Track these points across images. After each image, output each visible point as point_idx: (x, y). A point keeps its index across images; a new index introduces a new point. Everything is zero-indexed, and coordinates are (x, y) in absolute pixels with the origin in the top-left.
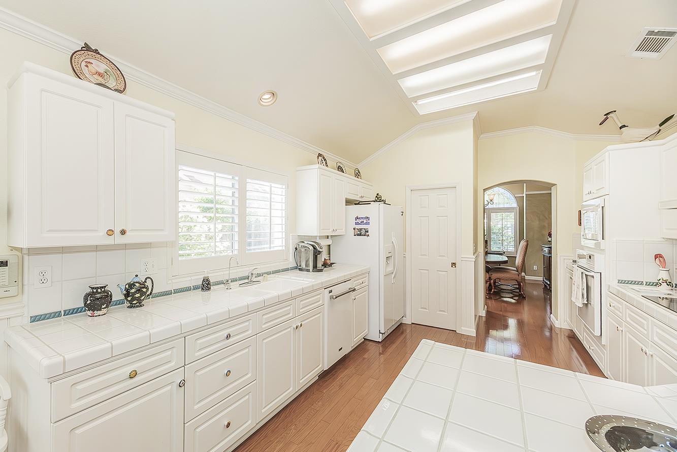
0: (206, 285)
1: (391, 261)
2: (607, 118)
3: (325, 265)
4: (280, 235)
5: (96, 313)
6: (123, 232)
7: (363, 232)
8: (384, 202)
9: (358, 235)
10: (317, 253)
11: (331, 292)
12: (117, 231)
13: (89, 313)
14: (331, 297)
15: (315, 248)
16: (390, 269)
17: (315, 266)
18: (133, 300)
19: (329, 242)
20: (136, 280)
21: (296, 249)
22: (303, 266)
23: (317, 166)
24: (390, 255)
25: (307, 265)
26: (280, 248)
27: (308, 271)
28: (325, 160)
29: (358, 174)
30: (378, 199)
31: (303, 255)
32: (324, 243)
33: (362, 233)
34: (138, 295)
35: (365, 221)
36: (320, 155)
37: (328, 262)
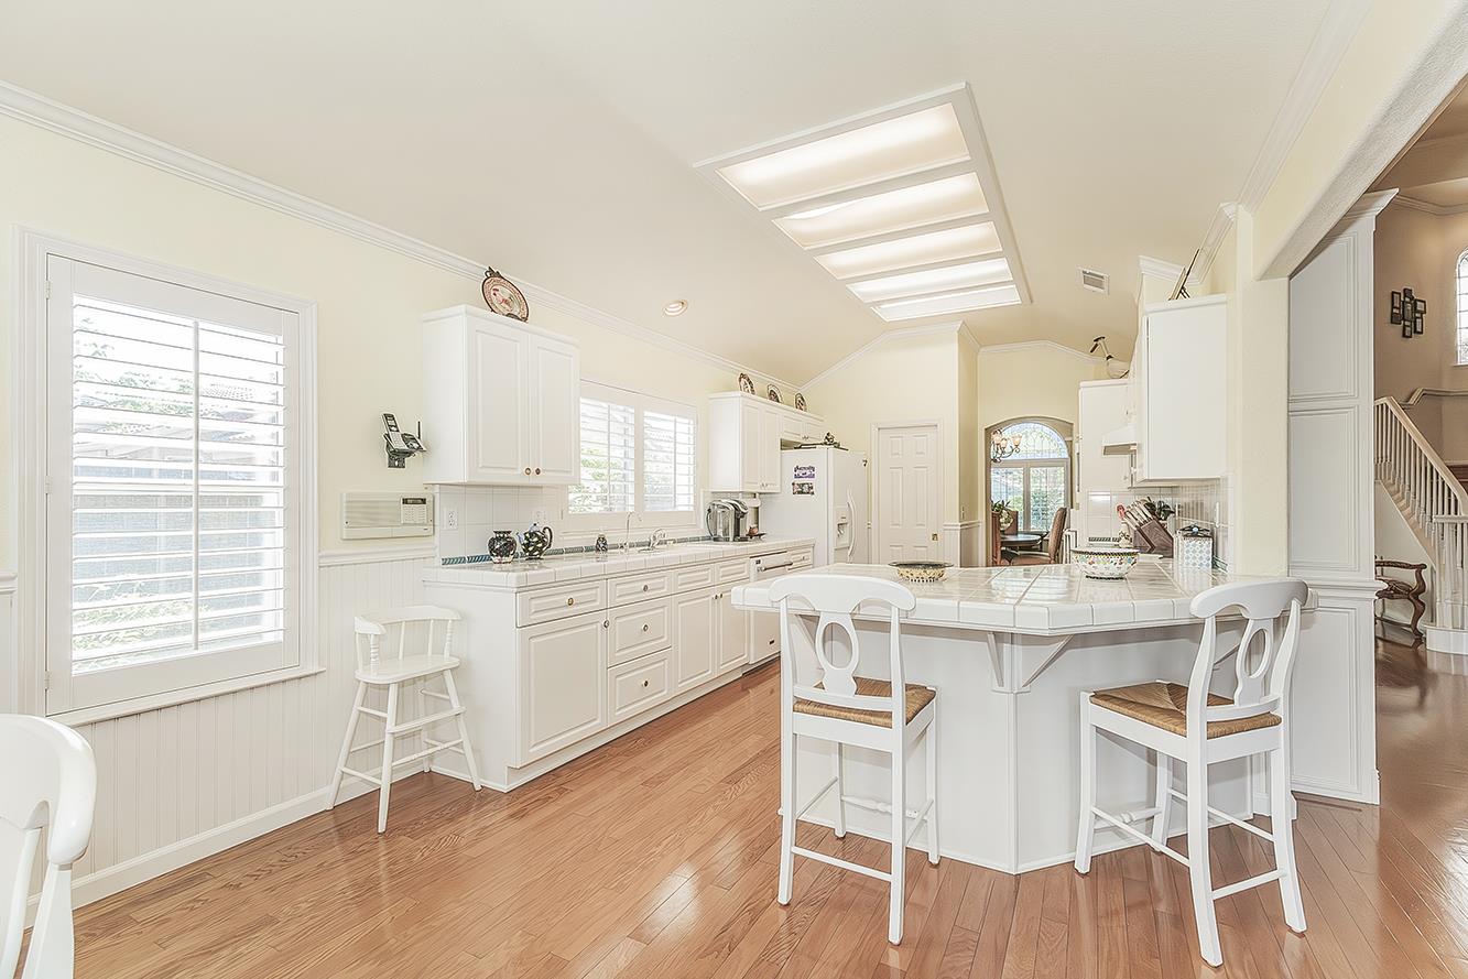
0: (602, 546)
1: (846, 530)
2: (1096, 345)
3: (751, 535)
4: (686, 490)
5: (505, 559)
6: (538, 472)
7: (805, 489)
8: (837, 446)
9: (799, 493)
10: (739, 516)
11: (758, 562)
12: (533, 470)
13: (496, 559)
14: (759, 570)
15: (736, 509)
16: (845, 541)
17: (737, 534)
18: (534, 550)
19: (757, 503)
20: (535, 529)
21: (709, 510)
22: (720, 532)
23: (739, 393)
24: (844, 521)
25: (725, 532)
26: (686, 509)
27: (727, 540)
28: (750, 383)
29: (800, 403)
30: (829, 441)
31: (720, 519)
32: (750, 503)
33: (802, 490)
34: (540, 545)
35: (808, 473)
36: (743, 376)
37: (755, 531)
